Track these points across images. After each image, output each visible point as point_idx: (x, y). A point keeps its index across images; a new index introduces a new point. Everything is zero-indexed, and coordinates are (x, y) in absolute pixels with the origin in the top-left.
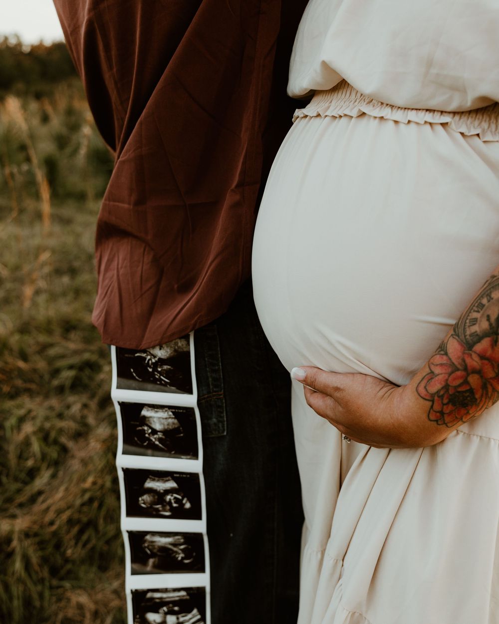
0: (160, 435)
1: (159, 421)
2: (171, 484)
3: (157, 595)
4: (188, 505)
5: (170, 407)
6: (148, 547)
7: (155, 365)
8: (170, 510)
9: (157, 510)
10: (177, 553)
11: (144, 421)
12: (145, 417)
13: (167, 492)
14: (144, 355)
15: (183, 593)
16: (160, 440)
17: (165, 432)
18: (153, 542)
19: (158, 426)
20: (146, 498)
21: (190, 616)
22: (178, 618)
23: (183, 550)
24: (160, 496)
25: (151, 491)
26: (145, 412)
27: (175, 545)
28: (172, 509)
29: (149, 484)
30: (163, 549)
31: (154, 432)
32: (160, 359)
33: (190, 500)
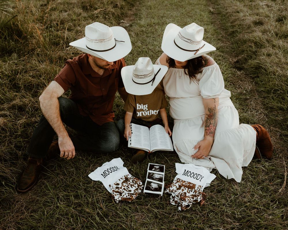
17: (155, 188)
19: (153, 187)
26: (152, 184)
31: (152, 188)
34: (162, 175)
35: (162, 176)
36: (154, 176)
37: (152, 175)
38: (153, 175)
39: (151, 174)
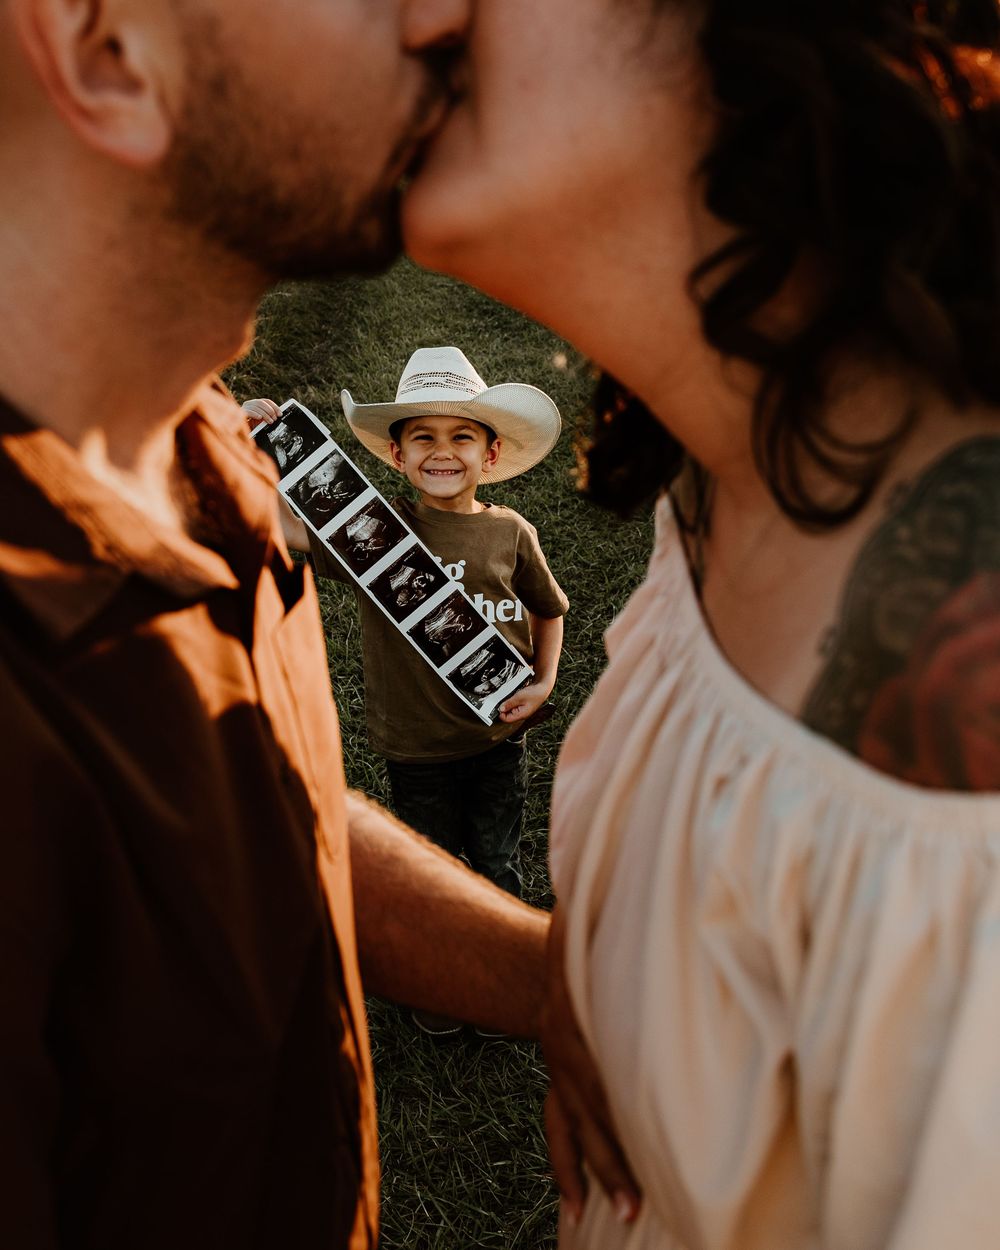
0: (372, 541)
1: (363, 530)
2: (409, 571)
3: (469, 668)
4: (432, 578)
5: (362, 511)
6: (434, 639)
7: (330, 490)
8: (424, 592)
9: (415, 600)
10: (457, 627)
11: (353, 540)
12: (352, 537)
13: (411, 580)
14: (317, 491)
15: (485, 653)
16: (375, 544)
17: (374, 535)
18: (434, 631)
19: (366, 536)
20: (401, 597)
21: (507, 669)
22: (499, 677)
23: (460, 622)
24: (407, 587)
25: (400, 589)
26: (350, 533)
27: (451, 622)
28: (425, 590)
29: (395, 585)
30: (446, 632)
31: (366, 542)
32: (330, 483)
33: (430, 573)
34: (332, 454)
35: (334, 459)
36: (316, 488)
37: (309, 490)
38: (306, 486)
39: (301, 489)
